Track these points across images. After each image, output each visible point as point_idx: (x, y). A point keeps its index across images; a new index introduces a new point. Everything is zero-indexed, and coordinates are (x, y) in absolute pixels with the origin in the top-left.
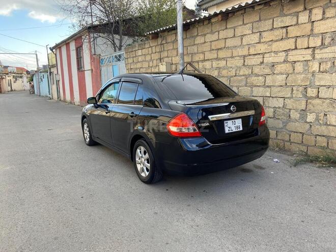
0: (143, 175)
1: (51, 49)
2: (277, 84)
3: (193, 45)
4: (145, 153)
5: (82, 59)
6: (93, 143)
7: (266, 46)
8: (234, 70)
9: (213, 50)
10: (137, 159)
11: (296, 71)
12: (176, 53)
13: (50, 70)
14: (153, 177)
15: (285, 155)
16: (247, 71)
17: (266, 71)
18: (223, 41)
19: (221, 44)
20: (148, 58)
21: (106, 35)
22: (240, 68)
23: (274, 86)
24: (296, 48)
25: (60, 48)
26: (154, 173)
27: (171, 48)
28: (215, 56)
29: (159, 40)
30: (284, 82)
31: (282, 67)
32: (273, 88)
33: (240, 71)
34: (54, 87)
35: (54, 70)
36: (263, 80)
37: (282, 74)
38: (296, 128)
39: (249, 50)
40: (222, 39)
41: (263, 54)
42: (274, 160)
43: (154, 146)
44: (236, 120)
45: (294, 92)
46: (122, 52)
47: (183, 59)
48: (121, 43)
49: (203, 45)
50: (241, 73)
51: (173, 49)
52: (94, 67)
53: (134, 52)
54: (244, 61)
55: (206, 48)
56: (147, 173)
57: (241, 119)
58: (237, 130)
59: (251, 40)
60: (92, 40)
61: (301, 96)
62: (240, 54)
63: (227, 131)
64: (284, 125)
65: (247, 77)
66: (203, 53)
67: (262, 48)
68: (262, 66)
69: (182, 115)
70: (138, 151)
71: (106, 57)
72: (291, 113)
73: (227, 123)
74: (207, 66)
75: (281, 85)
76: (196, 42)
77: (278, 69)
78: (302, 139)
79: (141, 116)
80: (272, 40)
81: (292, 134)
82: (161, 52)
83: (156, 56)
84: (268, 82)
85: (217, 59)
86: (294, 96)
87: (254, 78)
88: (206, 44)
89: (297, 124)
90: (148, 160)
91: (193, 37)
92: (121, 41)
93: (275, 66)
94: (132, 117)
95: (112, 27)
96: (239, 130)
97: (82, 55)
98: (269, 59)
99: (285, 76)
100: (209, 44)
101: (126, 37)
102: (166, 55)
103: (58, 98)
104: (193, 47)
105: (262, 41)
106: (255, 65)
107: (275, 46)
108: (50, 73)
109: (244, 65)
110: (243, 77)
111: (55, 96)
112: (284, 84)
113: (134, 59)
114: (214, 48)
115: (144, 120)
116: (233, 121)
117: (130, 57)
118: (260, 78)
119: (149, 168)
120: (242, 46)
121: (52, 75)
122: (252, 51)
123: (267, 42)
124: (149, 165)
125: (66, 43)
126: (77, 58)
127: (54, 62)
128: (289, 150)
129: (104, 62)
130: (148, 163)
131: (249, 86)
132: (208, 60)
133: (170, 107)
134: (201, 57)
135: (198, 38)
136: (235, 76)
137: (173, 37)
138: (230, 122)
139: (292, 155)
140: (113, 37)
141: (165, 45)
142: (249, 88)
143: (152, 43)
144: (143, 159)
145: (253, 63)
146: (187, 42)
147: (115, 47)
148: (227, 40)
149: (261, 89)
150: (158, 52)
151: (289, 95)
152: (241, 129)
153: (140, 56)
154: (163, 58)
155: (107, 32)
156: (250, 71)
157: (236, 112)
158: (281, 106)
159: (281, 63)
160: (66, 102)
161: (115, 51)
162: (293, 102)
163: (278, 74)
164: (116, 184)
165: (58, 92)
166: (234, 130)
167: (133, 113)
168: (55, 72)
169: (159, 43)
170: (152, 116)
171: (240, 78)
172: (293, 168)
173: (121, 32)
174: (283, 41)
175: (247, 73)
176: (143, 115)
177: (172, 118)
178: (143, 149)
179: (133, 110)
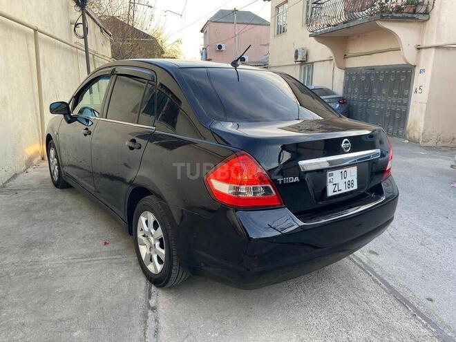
4: (155, 226)
10: (140, 235)
57: (356, 168)
73: (332, 175)
94: (131, 148)
96: (351, 189)
116: (343, 170)
133: (213, 136)
138: (337, 173)
144: (152, 238)
152: (355, 187)
157: (350, 152)
167: (133, 141)
178: (152, 218)
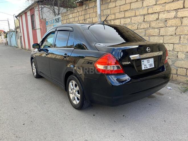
0: (74, 102)
1: (16, 17)
2: (168, 34)
3: (107, 9)
4: (76, 86)
5: (34, 22)
6: (39, 76)
7: (161, 7)
8: (136, 26)
9: (121, 11)
10: (70, 90)
11: (183, 24)
12: (95, 15)
13: (16, 30)
14: (83, 105)
15: (173, 84)
16: (146, 26)
17: (161, 25)
18: (129, 5)
19: (127, 7)
20: (76, 19)
21: (49, 6)
22: (141, 23)
23: (166, 35)
24: (184, 7)
25: (21, 16)
26: (83, 102)
27: (92, 11)
28: (123, 16)
29: (84, 7)
30: (174, 32)
31: (172, 21)
32: (165, 37)
33: (140, 26)
34: (19, 41)
35: (18, 30)
36: (158, 31)
37: (172, 26)
38: (182, 65)
39: (148, 10)
40: (128, 3)
41: (159, 13)
42: (168, 88)
43: (84, 81)
44: (150, 59)
45: (182, 39)
46: (60, 16)
47: (101, 19)
48: (59, 11)
49: (114, 9)
50: (142, 27)
51: (93, 12)
52: (42, 27)
53: (67, 16)
54: (144, 18)
55: (117, 10)
56: (78, 102)
57: (153, 59)
58: (150, 67)
59: (149, 3)
60: (40, 9)
61: (187, 42)
62: (141, 14)
63: (143, 68)
64: (173, 62)
65: (146, 29)
66: (114, 14)
67: (158, 8)
68: (158, 21)
69: (108, 55)
70: (71, 84)
71: (49, 20)
72: (179, 54)
73: (143, 61)
74: (117, 23)
75: (172, 34)
76: (109, 7)
77: (170, 23)
78: (186, 72)
79: (72, 57)
80: (166, 2)
81: (179, 69)
82: (85, 15)
83: (81, 18)
84: (162, 33)
85: (124, 18)
86: (181, 42)
87: (151, 30)
88: (116, 8)
89: (183, 62)
90: (78, 91)
91: (107, 3)
92: (59, 10)
93: (168, 21)
94: (65, 57)
95: (53, 1)
96: (151, 67)
97: (34, 20)
98: (162, 16)
99: (175, 28)
100: (119, 7)
101: (62, 8)
102: (89, 17)
103: (21, 47)
104: (107, 10)
105: (158, 3)
106: (152, 21)
107: (168, 7)
108: (16, 32)
109: (144, 21)
110: (143, 30)
111: (20, 46)
112: (174, 34)
113: (67, 20)
114: (122, 10)
115: (74, 60)
116: (148, 60)
117: (65, 19)
118: (156, 30)
119: (79, 98)
120: (143, 7)
121: (17, 33)
122: (150, 11)
123: (162, 4)
124: (79, 95)
125: (25, 12)
126: (32, 22)
127: (18, 25)
128: (176, 80)
129: (48, 24)
130: (79, 93)
131: (147, 36)
132: (118, 19)
133: (96, 48)
134: (113, 17)
135: (111, 4)
136: (137, 29)
137: (93, 4)
138: (145, 61)
139: (179, 83)
140: (54, 8)
141: (88, 10)
142: (147, 38)
143: (79, 9)
144: (74, 91)
145: (151, 19)
146: (103, 7)
147: (55, 14)
148: (132, 4)
149: (156, 38)
150: (83, 15)
151: (178, 42)
152: (153, 66)
153: (71, 18)
154: (86, 19)
155: (50, 5)
156: (149, 25)
157: (150, 52)
158: (171, 49)
159: (172, 19)
160: (26, 50)
161: (55, 16)
162: (181, 47)
163: (169, 27)
164: (53, 110)
165: (21, 43)
166: (149, 68)
167: (66, 54)
168: (19, 31)
169: (84, 9)
170: (80, 57)
171: (141, 31)
172: (183, 93)
173: (59, 4)
174: (174, 3)
175: (146, 27)
176: (74, 56)
177: (99, 58)
178: (74, 83)
179: (66, 52)
